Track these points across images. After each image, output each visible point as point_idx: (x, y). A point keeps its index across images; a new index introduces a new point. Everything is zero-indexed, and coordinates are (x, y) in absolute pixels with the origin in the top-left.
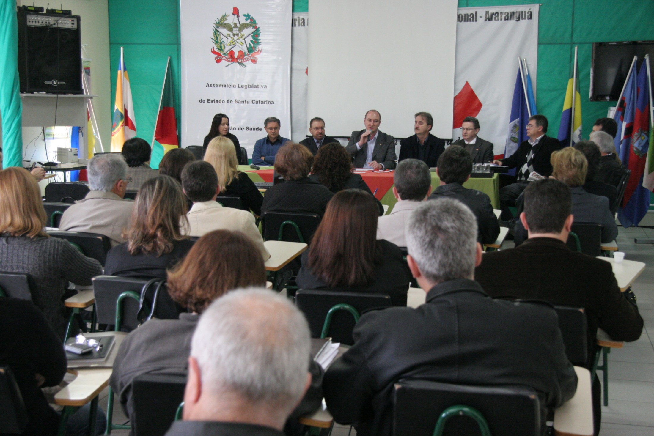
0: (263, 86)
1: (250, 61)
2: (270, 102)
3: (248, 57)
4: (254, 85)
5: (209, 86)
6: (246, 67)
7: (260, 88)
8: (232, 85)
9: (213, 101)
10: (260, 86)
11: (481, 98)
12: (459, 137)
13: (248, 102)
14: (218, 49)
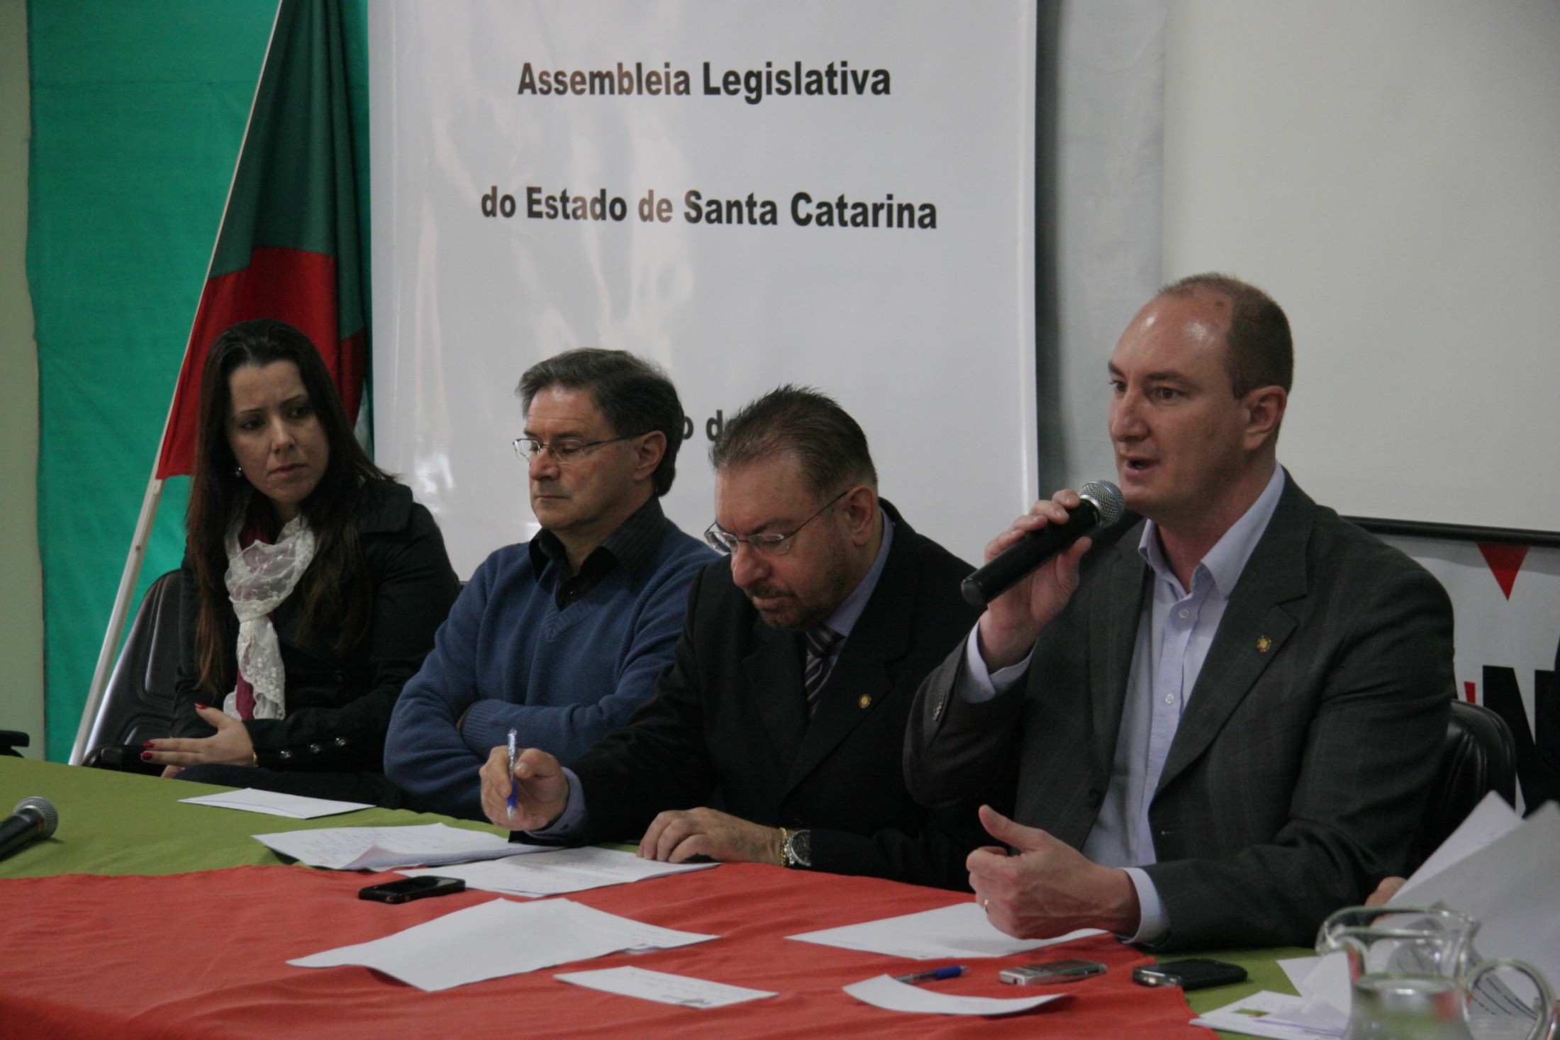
0: (866, 73)
2: (910, 207)
4: (804, 72)
5: (531, 86)
7: (845, 91)
8: (667, 74)
9: (559, 205)
10: (844, 74)
13: (771, 215)
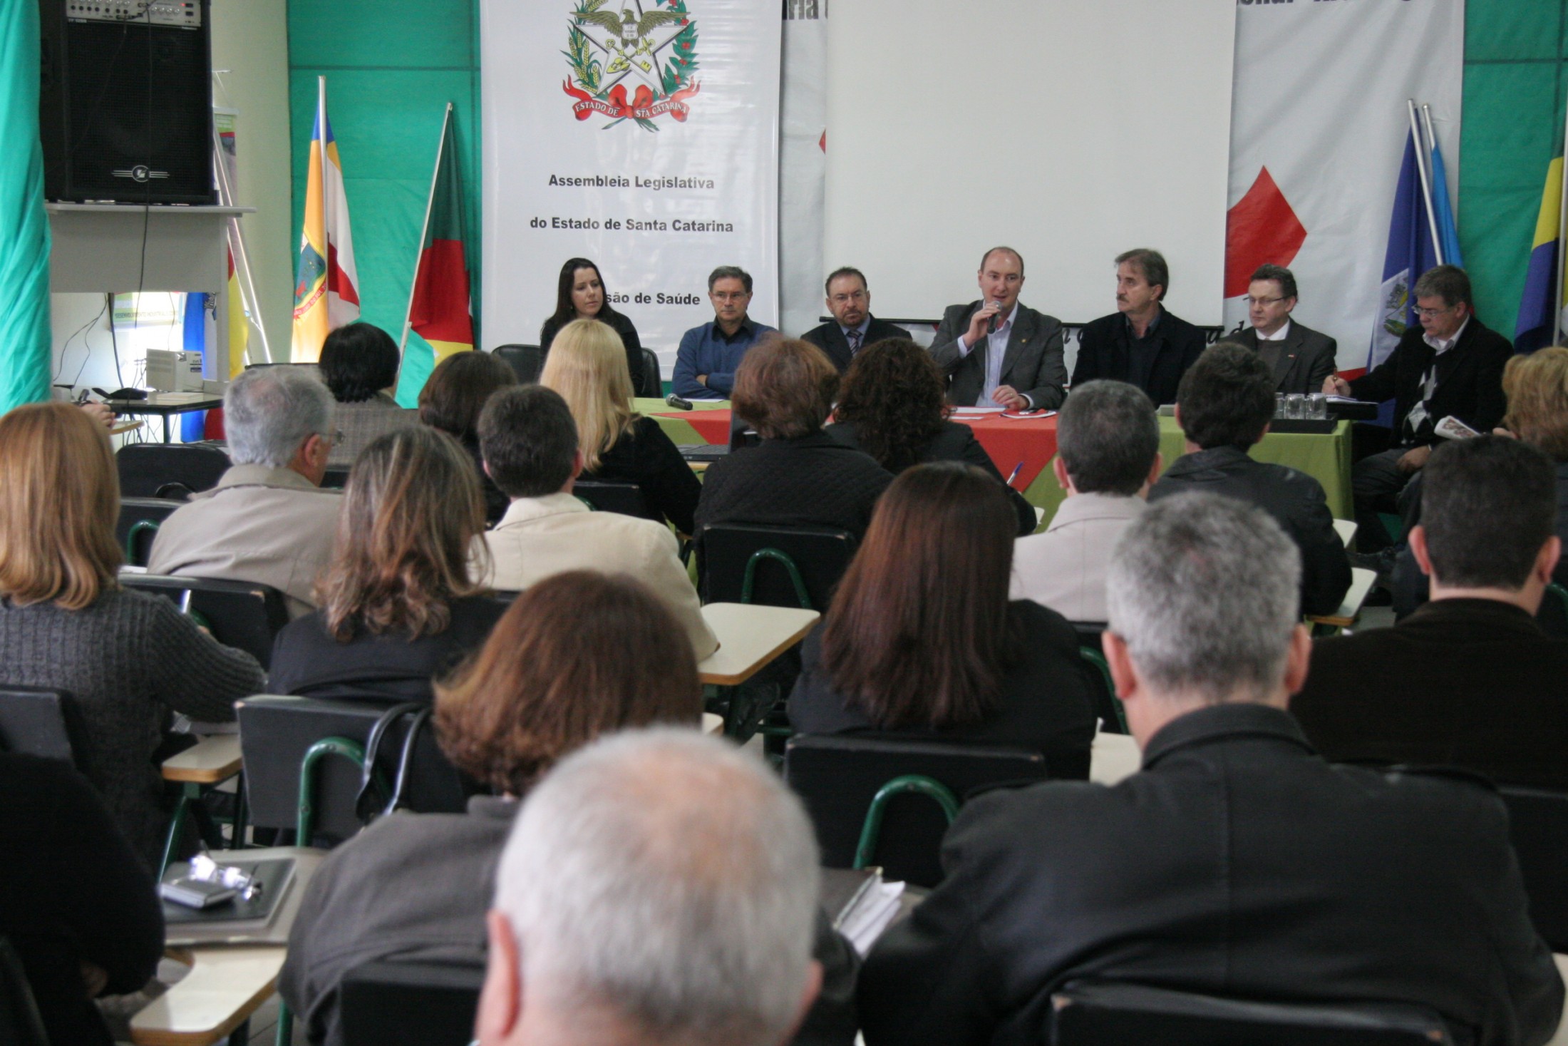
0: (704, 182)
1: (669, 113)
2: (722, 225)
3: (664, 103)
4: (678, 181)
5: (556, 183)
6: (657, 129)
7: (695, 187)
8: (619, 181)
9: (568, 224)
10: (695, 182)
11: (1302, 213)
12: (1241, 321)
13: (664, 227)
14: (580, 82)
